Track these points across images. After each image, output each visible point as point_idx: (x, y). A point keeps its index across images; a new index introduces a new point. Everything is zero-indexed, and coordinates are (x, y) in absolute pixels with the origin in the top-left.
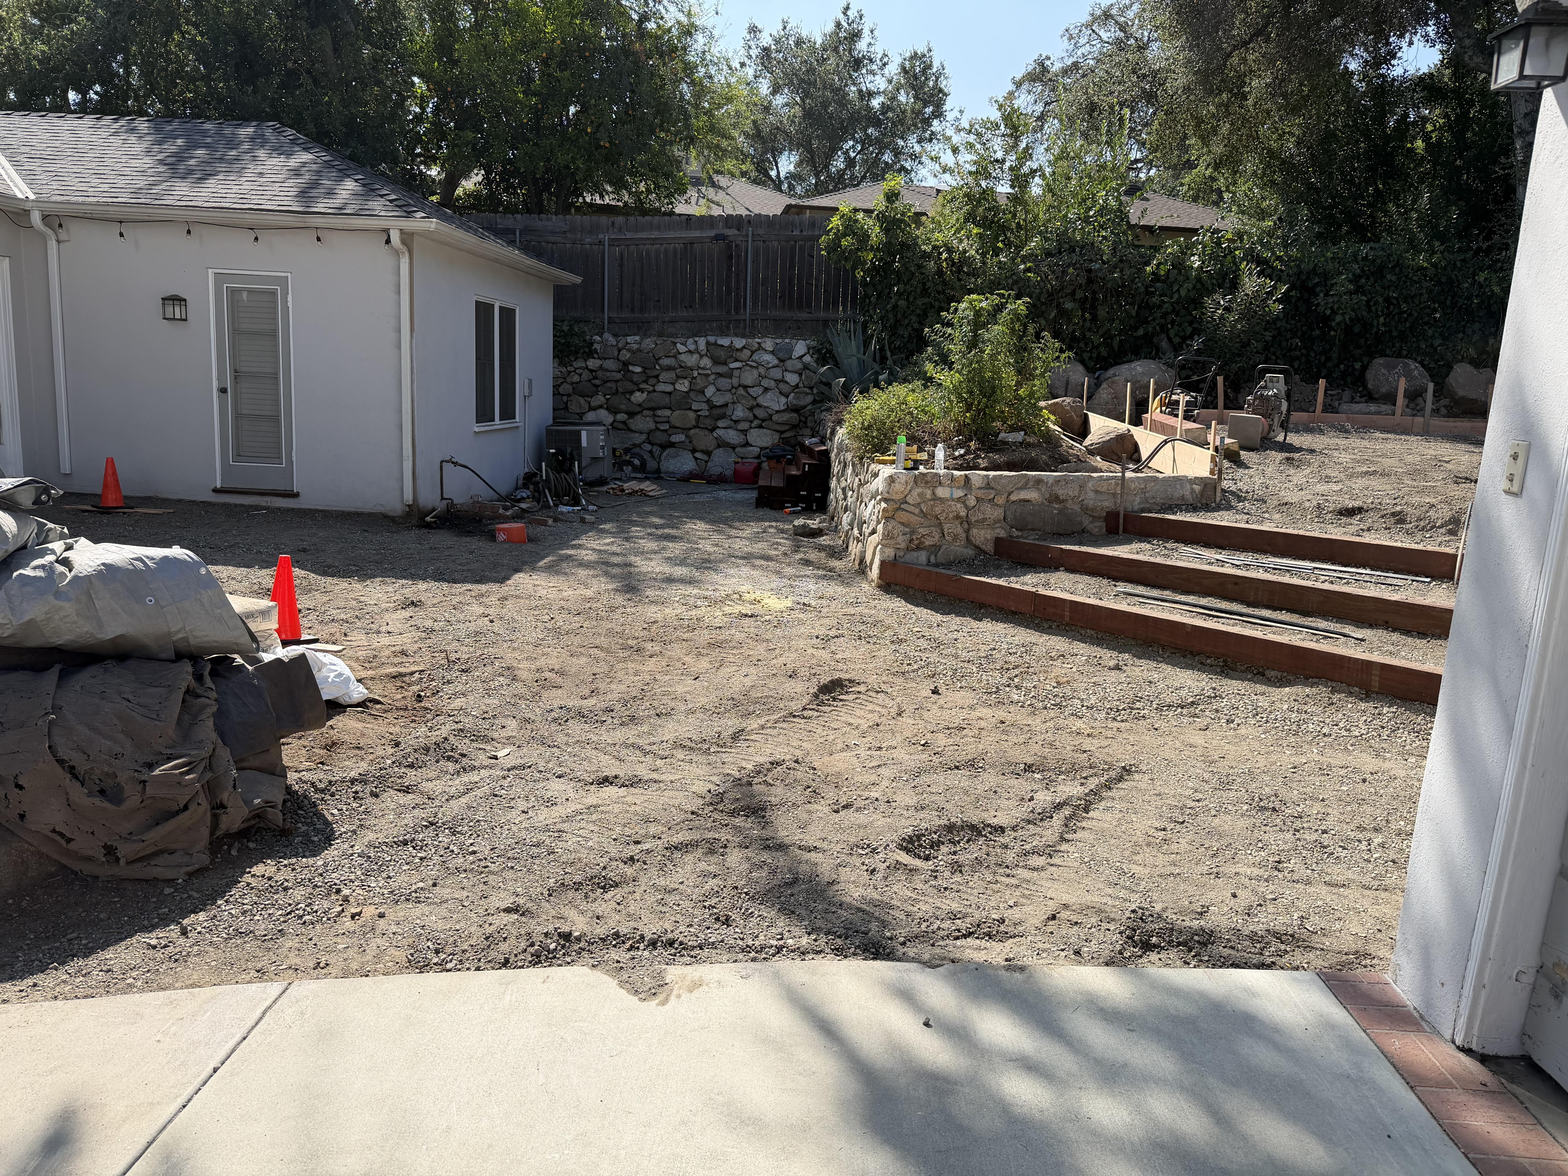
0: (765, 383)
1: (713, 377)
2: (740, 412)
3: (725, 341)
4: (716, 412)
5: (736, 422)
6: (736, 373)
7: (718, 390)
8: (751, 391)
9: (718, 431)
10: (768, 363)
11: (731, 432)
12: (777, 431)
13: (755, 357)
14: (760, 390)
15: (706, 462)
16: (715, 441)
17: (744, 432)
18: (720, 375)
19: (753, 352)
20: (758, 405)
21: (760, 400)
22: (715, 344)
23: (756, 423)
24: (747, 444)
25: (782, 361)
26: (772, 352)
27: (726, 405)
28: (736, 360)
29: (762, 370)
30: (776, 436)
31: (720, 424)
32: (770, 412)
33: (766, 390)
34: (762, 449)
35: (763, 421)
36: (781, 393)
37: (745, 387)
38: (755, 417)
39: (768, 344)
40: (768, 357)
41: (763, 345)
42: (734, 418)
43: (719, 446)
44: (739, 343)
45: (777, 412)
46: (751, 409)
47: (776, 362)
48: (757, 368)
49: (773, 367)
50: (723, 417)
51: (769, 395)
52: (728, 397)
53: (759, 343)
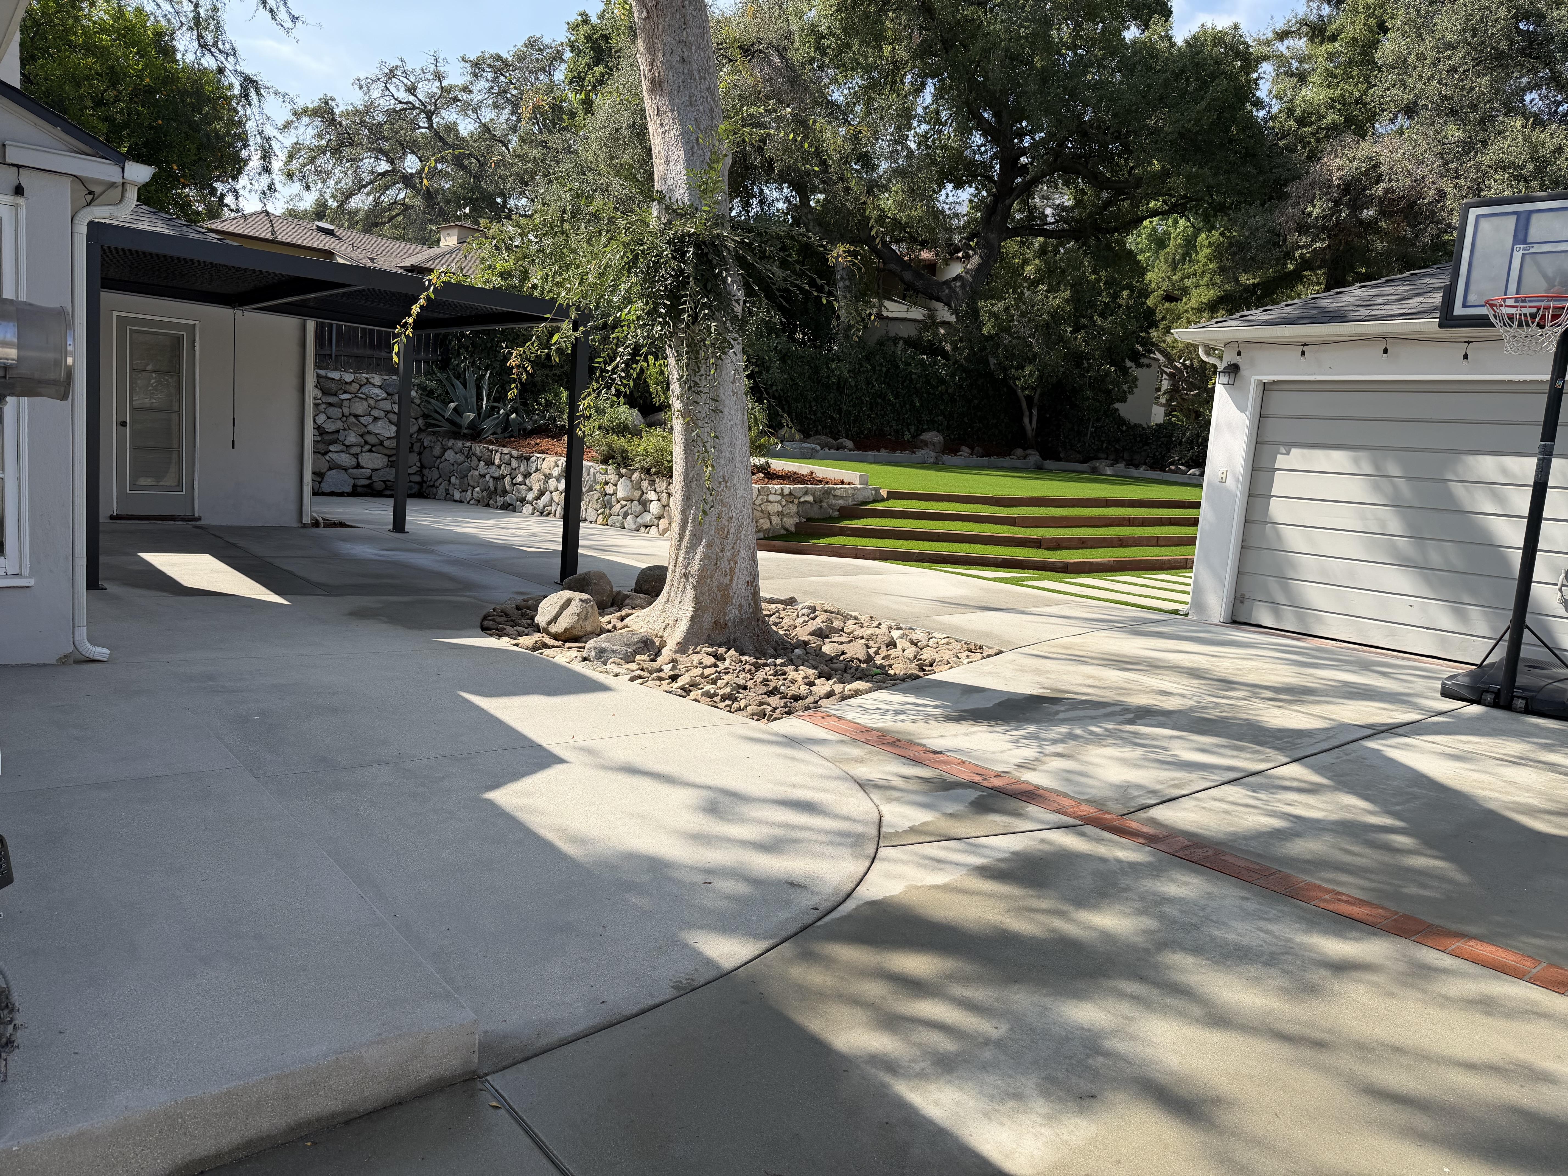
0: (375, 413)
1: (324, 406)
2: (352, 438)
3: (335, 375)
4: (327, 438)
5: (347, 446)
6: (346, 403)
7: (328, 418)
8: (362, 419)
9: (330, 454)
10: (378, 396)
11: (343, 455)
12: (385, 455)
13: (365, 390)
14: (371, 419)
15: (320, 483)
16: (327, 463)
17: (356, 456)
18: (331, 405)
19: (361, 386)
20: (369, 433)
21: (371, 428)
22: (326, 377)
23: (367, 447)
24: (358, 466)
25: (388, 394)
26: (380, 387)
27: (338, 431)
28: (345, 392)
29: (372, 402)
30: (386, 459)
31: (332, 448)
32: (381, 438)
33: (376, 419)
34: (374, 470)
35: (373, 446)
36: (390, 422)
37: (356, 416)
38: (366, 443)
39: (377, 379)
40: (377, 391)
41: (371, 380)
42: (347, 443)
43: (330, 469)
44: (348, 377)
45: (388, 438)
46: (362, 436)
47: (385, 395)
48: (366, 400)
49: (382, 400)
50: (335, 442)
51: (380, 423)
52: (339, 425)
53: (367, 379)
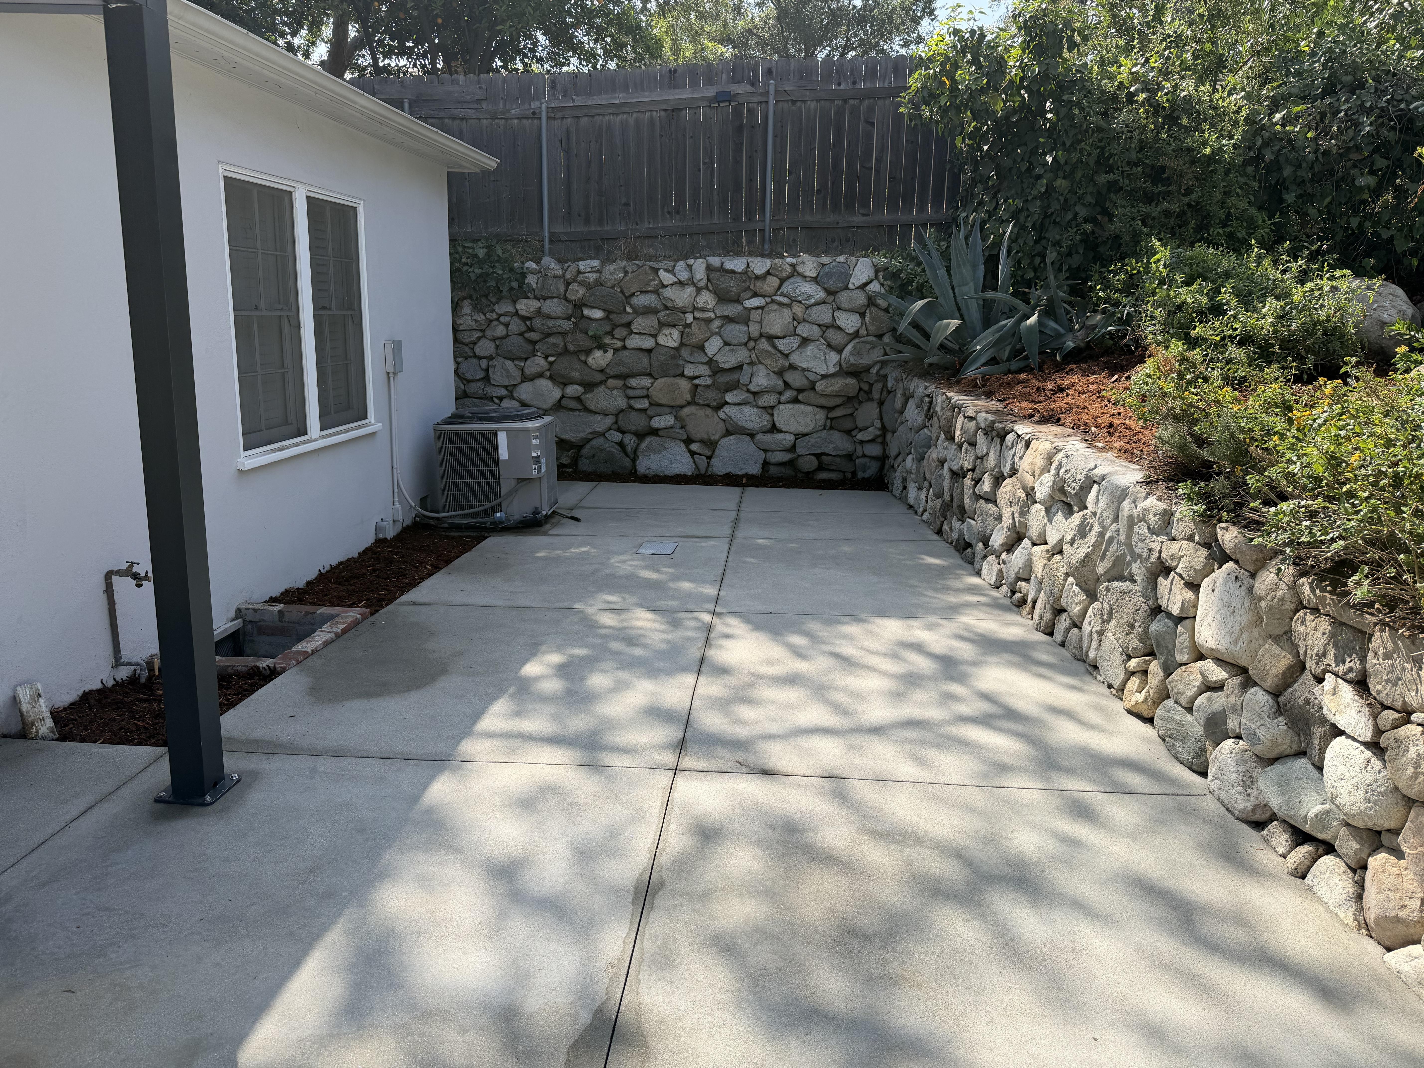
0: (804, 330)
1: (717, 323)
2: (762, 379)
3: (737, 264)
4: (722, 379)
5: (755, 394)
6: (755, 315)
7: (726, 344)
8: (780, 344)
9: (726, 409)
10: (809, 297)
11: (748, 410)
12: (822, 407)
13: (787, 288)
14: (795, 342)
15: (709, 458)
16: (722, 424)
17: (769, 410)
18: (729, 319)
19: (782, 281)
20: (792, 367)
21: (795, 358)
22: (722, 269)
23: (788, 395)
24: (774, 429)
25: (830, 292)
26: (815, 280)
27: (740, 367)
28: (756, 295)
29: (798, 309)
30: (821, 415)
31: (729, 397)
32: (812, 377)
33: (805, 341)
34: (798, 436)
35: (800, 391)
36: (829, 345)
37: (771, 338)
38: (786, 384)
39: (809, 265)
40: (808, 288)
41: (800, 269)
42: (752, 388)
43: (728, 433)
44: (760, 266)
45: (824, 377)
46: (780, 373)
47: (821, 295)
48: (789, 306)
49: (817, 304)
50: (734, 386)
51: (810, 349)
52: (742, 355)
53: (793, 266)
